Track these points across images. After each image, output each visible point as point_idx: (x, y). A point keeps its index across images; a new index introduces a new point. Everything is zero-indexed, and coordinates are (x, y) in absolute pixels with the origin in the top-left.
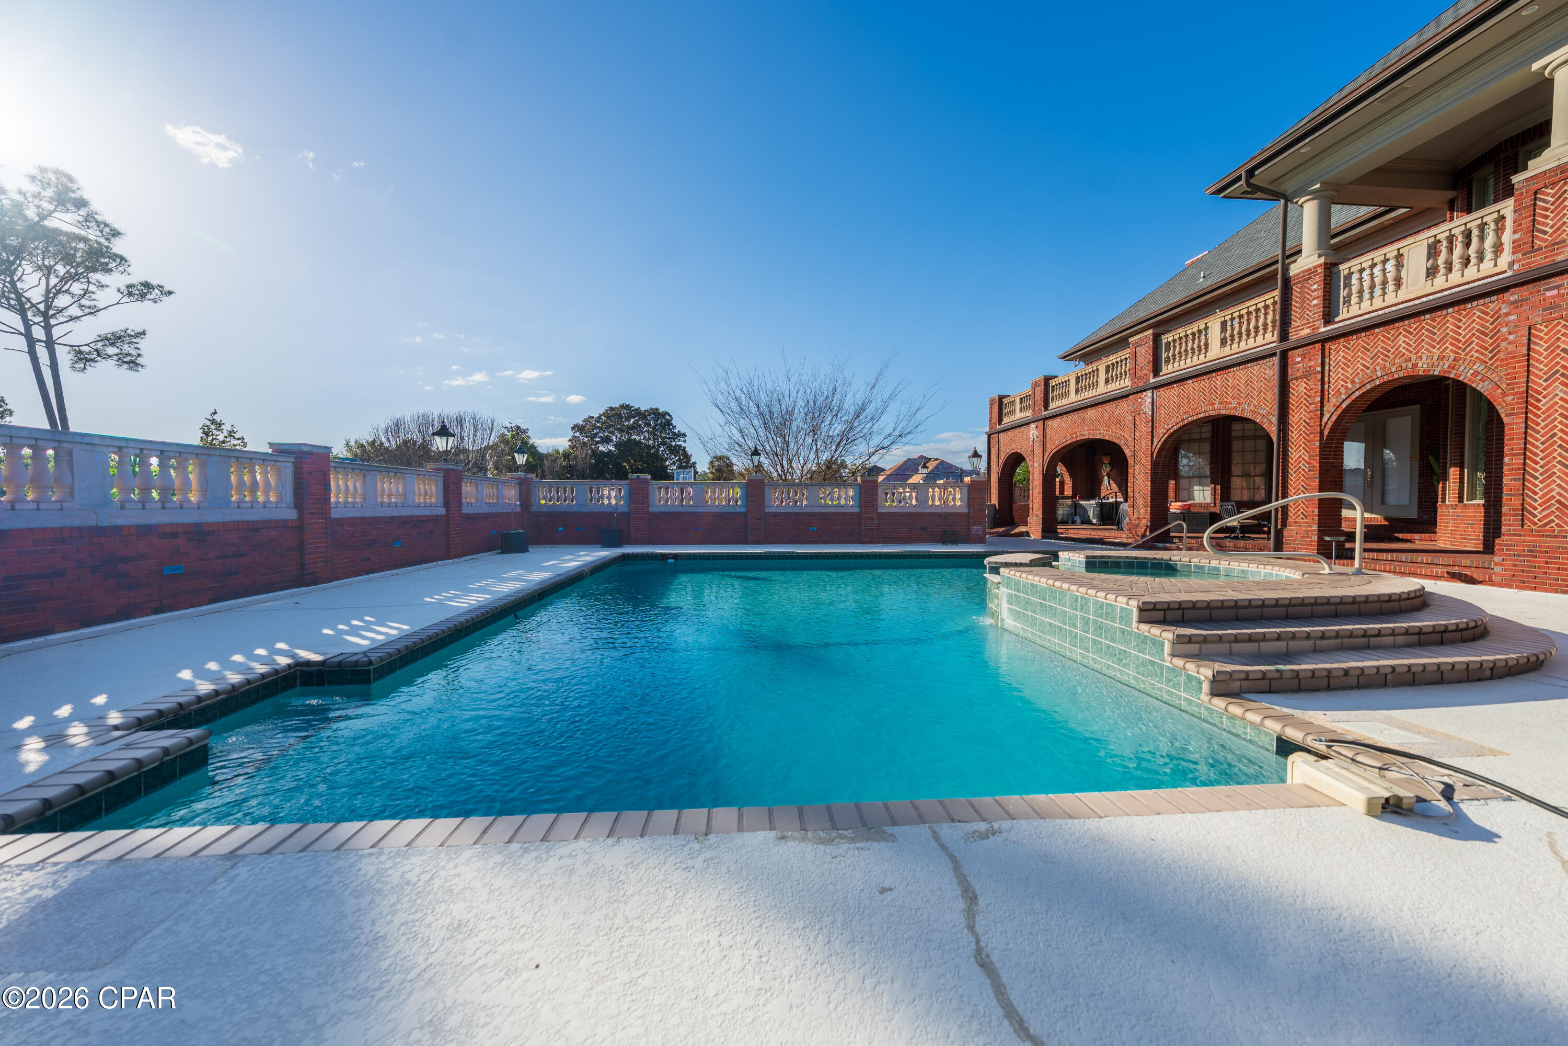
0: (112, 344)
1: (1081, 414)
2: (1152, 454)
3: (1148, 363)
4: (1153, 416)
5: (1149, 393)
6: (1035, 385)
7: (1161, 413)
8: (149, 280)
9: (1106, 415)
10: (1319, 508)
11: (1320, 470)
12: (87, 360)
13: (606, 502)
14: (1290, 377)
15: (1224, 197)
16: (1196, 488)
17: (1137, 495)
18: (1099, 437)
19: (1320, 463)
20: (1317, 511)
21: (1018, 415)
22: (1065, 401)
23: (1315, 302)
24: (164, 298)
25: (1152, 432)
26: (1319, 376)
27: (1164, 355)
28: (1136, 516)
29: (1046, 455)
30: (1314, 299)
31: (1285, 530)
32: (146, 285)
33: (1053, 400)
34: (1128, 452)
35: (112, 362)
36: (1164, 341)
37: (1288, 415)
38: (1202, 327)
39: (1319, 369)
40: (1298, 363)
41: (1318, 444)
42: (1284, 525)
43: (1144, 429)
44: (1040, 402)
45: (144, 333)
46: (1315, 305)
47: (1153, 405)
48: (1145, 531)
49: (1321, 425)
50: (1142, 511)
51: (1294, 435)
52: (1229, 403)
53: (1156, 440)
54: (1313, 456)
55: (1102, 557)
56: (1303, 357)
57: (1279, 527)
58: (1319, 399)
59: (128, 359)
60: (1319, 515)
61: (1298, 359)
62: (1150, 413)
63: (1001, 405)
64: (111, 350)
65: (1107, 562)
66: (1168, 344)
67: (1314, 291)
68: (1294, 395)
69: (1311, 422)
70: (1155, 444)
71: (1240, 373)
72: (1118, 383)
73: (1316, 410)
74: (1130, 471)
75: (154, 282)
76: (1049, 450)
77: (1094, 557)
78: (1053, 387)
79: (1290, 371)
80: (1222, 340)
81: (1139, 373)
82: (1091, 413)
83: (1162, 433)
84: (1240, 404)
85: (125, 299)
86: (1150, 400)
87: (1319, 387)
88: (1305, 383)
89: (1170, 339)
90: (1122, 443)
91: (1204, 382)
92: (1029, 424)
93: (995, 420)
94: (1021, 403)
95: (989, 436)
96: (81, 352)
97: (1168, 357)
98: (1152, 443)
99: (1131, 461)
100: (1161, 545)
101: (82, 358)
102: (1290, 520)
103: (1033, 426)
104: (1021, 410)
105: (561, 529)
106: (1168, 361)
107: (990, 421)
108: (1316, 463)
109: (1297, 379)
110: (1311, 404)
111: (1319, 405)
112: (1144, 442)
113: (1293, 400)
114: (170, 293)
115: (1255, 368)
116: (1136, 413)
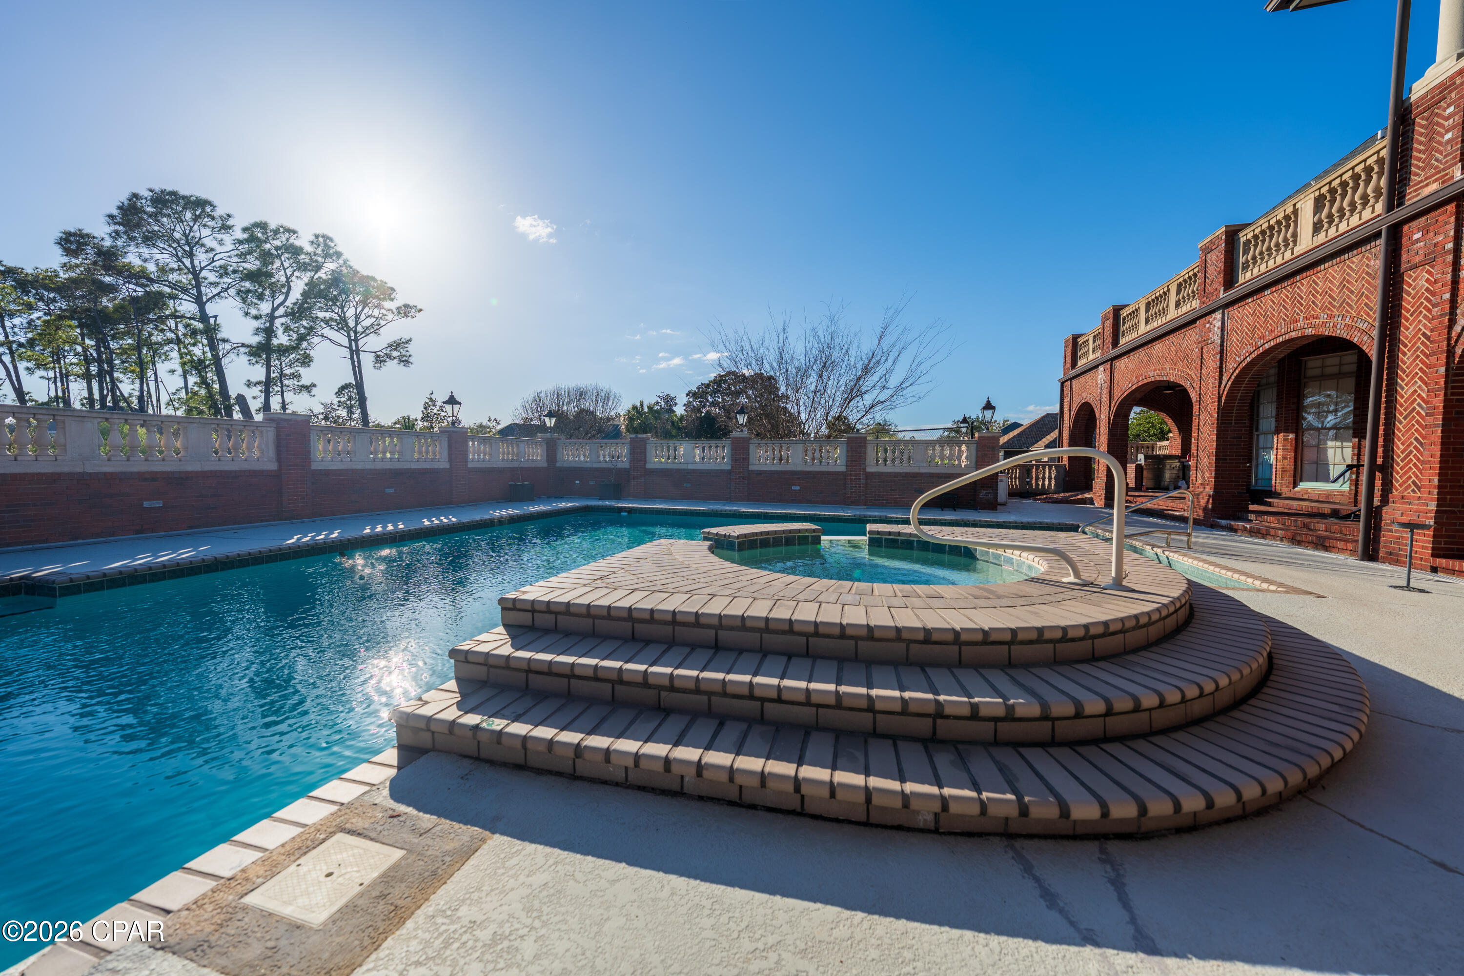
0: (395, 350)
1: (1147, 349)
2: (1220, 398)
3: (1219, 273)
4: (1222, 345)
5: (1218, 315)
6: (1105, 319)
7: (1233, 340)
8: (408, 303)
9: (1173, 348)
10: (1440, 475)
11: (1444, 413)
12: (382, 361)
13: (602, 458)
14: (1404, 267)
15: (1296, 9)
16: (1330, 444)
17: (1201, 454)
18: (1165, 378)
19: (1446, 400)
20: (1436, 479)
21: (1091, 356)
22: (1134, 335)
23: (1449, 136)
24: (417, 314)
25: (1221, 367)
26: (1450, 258)
27: (1242, 260)
28: (1199, 481)
29: (1113, 403)
30: (1447, 131)
31: (1385, 509)
32: (406, 306)
33: (1123, 335)
34: (1194, 397)
35: (396, 362)
36: (1243, 240)
37: (1398, 328)
38: (1289, 210)
39: (1450, 246)
40: (1418, 241)
41: (1442, 370)
42: (1385, 500)
43: (1212, 363)
44: (1109, 340)
45: (410, 340)
46: (1449, 141)
47: (1222, 330)
48: (1207, 503)
49: (1449, 339)
50: (1207, 475)
51: (1407, 359)
52: (1317, 318)
53: (1225, 378)
54: (1433, 390)
55: (890, 533)
56: (1426, 230)
57: (1376, 502)
58: (1447, 296)
59: (404, 358)
60: (1439, 487)
61: (1417, 236)
62: (1219, 342)
63: (1075, 344)
64: (395, 354)
65: (896, 541)
66: (1248, 242)
67: (1447, 119)
68: (1409, 294)
69: (1434, 335)
70: (1224, 383)
71: (1333, 271)
72: (1189, 305)
73: (1442, 315)
74: (1195, 421)
75: (411, 304)
76: (1116, 398)
77: (878, 533)
78: (1124, 318)
79: (1404, 257)
80: (1315, 224)
81: (1209, 289)
82: (1158, 347)
83: (1232, 366)
84: (1331, 317)
85: (396, 318)
86: (1219, 324)
87: (1449, 277)
88: (1429, 272)
89: (1250, 236)
90: (1187, 385)
91: (1284, 292)
92: (1097, 367)
93: (1068, 365)
94: (1094, 342)
95: (1063, 384)
96: (378, 356)
97: (1247, 261)
98: (1220, 383)
99: (1196, 408)
100: (1224, 522)
101: (380, 360)
102: (1395, 493)
103: (1101, 368)
104: (1094, 351)
105: (577, 482)
106: (1246, 267)
107: (1065, 366)
108: (1439, 402)
109: (1415, 267)
110: (1434, 306)
111: (1447, 306)
112: (1211, 381)
113: (1408, 302)
114: (421, 310)
115: (1355, 260)
116: (1203, 343)
